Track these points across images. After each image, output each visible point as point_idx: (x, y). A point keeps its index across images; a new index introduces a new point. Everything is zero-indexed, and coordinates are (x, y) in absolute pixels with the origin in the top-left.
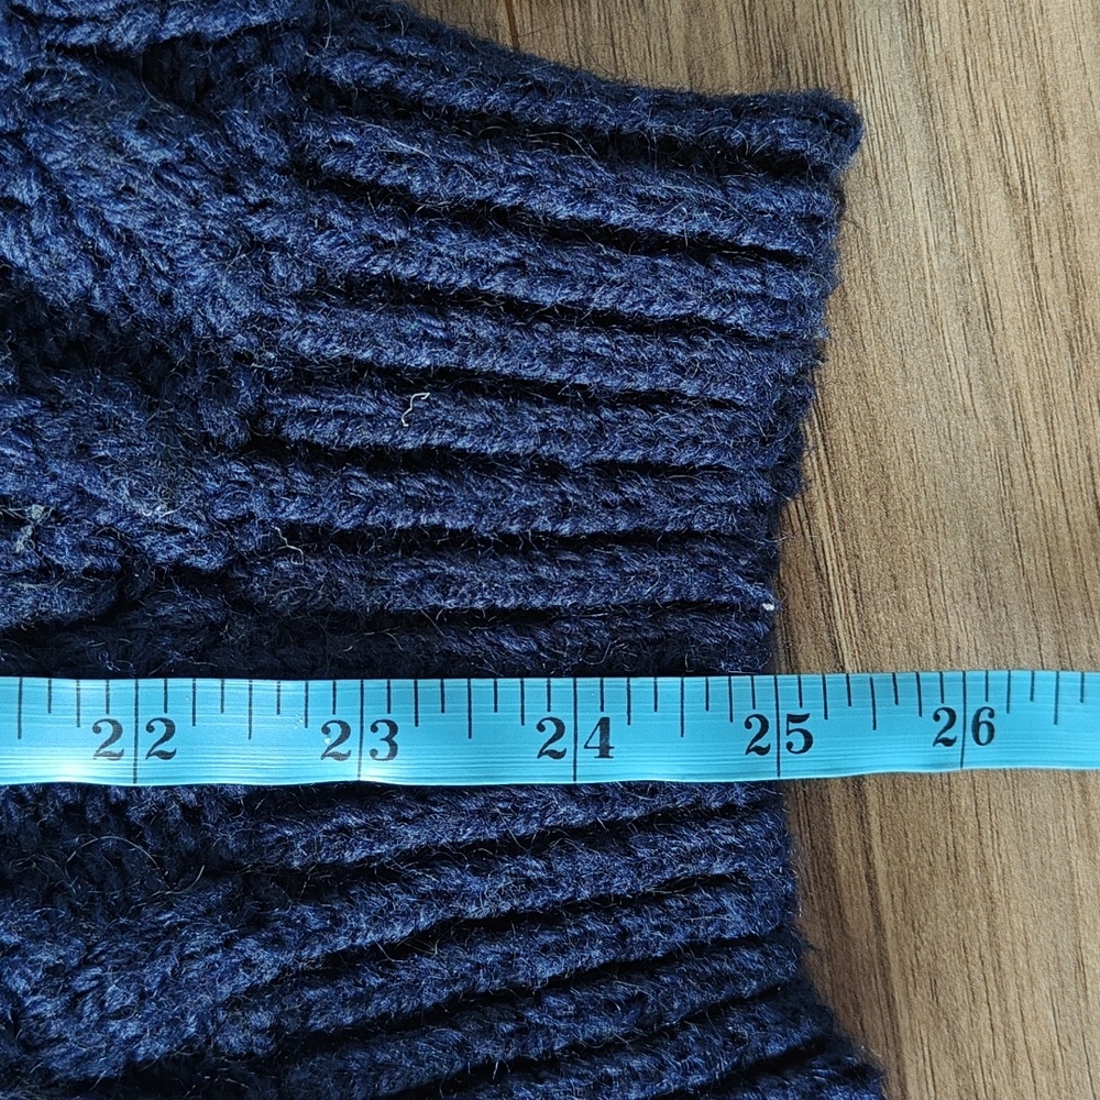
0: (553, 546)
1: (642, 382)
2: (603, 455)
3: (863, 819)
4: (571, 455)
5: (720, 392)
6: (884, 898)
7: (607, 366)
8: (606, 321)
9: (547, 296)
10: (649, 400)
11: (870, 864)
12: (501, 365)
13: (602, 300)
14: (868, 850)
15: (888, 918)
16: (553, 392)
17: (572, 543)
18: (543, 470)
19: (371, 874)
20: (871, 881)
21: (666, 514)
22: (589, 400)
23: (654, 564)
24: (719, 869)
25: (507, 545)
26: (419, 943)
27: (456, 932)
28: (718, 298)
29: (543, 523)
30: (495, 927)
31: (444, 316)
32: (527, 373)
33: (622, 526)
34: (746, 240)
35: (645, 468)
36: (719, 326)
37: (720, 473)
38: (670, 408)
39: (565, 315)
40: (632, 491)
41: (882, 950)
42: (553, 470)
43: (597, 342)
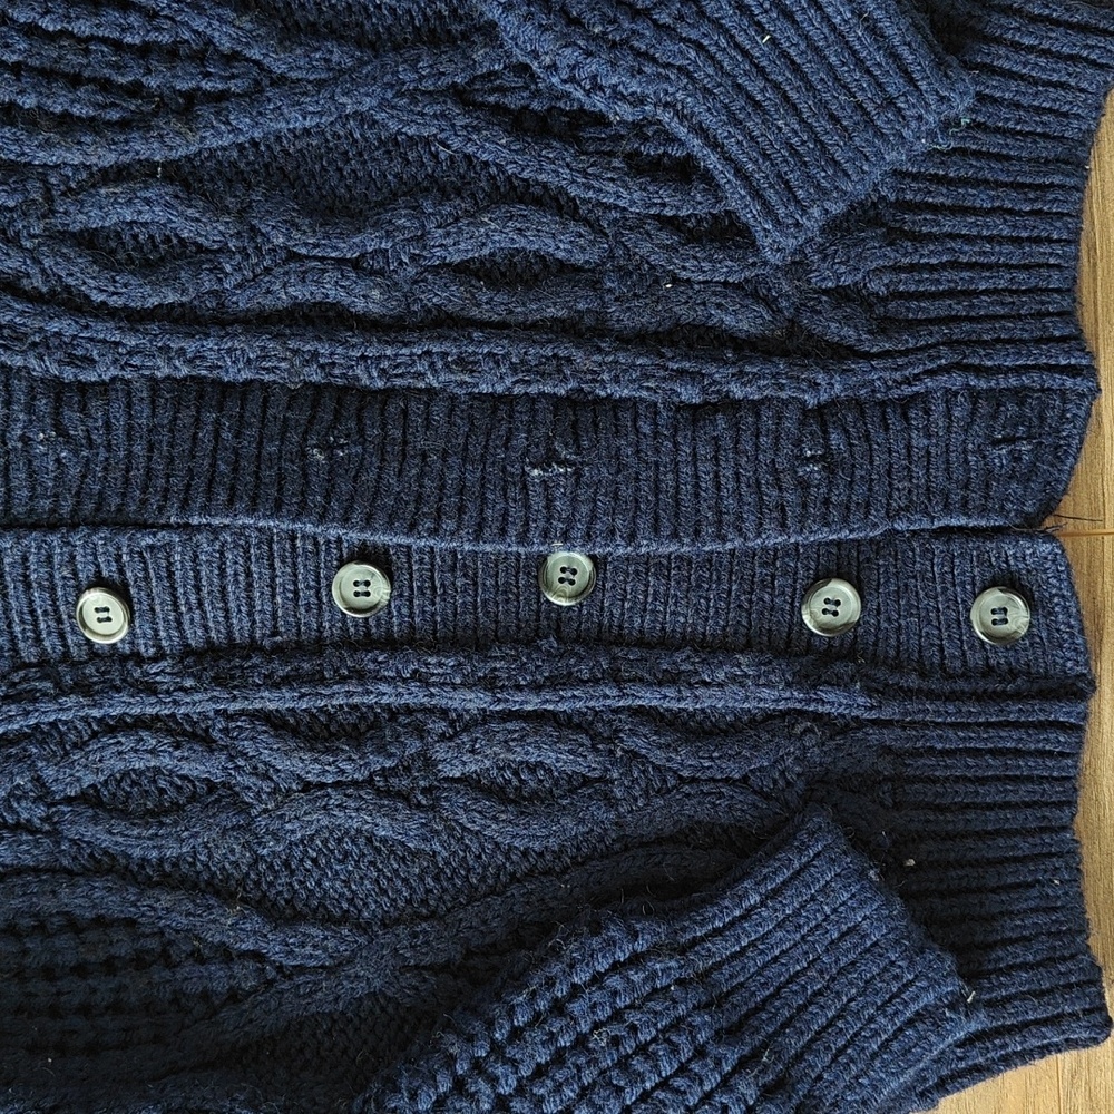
0: (1014, 133)
1: (1055, 78)
2: (1036, 103)
3: (1095, 279)
4: (1025, 102)
5: (1084, 85)
6: (1100, 311)
7: (1043, 70)
8: (1045, 53)
9: (1026, 41)
10: (1056, 85)
11: (1095, 297)
12: (1006, 65)
13: (1046, 45)
14: (1095, 292)
15: (1100, 318)
16: (1022, 77)
17: (1020, 133)
18: (1014, 105)
19: (931, 237)
20: (1095, 304)
21: (1055, 128)
22: (1035, 82)
23: (1049, 144)
24: (1052, 261)
25: (998, 130)
26: (943, 266)
27: (955, 265)
28: (1087, 47)
29: (1011, 125)
30: (970, 266)
31: (987, 44)
32: (1014, 69)
33: (1039, 130)
34: (1101, 25)
35: (1050, 110)
36: (1086, 59)
37: (1078, 117)
38: (1064, 89)
39: (1030, 49)
40: (1045, 118)
41: (1096, 330)
42: (1018, 106)
43: (1042, 61)
